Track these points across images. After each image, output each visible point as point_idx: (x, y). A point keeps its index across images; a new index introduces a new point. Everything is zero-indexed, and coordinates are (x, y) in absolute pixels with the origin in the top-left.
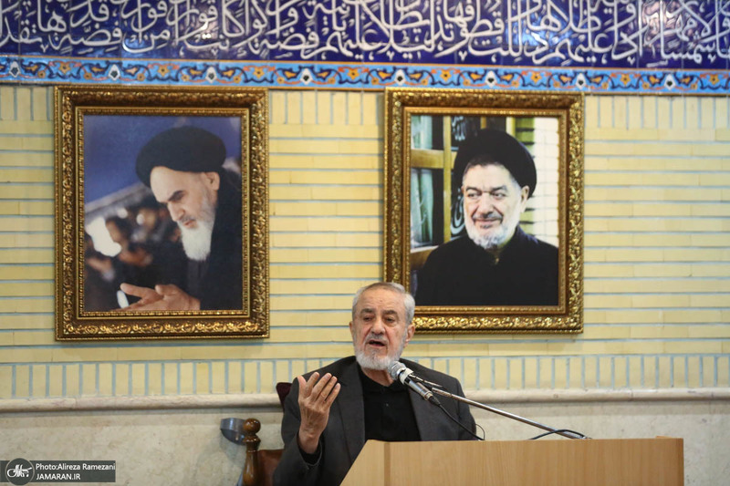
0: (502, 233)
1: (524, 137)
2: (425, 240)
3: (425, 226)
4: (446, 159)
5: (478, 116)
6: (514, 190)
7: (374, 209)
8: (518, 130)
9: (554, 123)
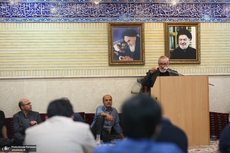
0: (186, 47)
1: (190, 30)
2: (172, 48)
3: (172, 46)
4: (176, 34)
5: (181, 26)
6: (188, 39)
7: (163, 43)
8: (188, 29)
9: (195, 27)
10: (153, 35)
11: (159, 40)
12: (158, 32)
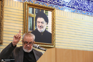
0: (43, 30)
1: (47, 14)
2: (31, 29)
3: (31, 27)
4: (34, 16)
5: (40, 9)
6: (45, 23)
7: (22, 23)
8: (46, 13)
9: (51, 12)
10: (13, 13)
11: (17, 19)
12: (17, 11)
